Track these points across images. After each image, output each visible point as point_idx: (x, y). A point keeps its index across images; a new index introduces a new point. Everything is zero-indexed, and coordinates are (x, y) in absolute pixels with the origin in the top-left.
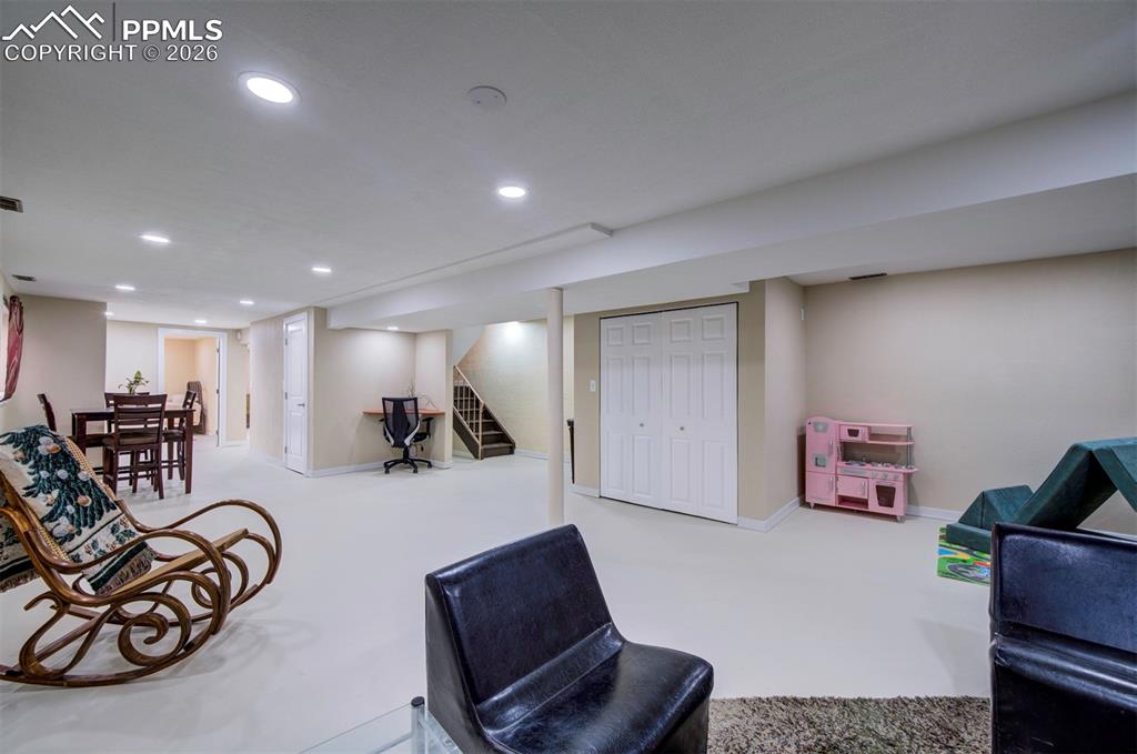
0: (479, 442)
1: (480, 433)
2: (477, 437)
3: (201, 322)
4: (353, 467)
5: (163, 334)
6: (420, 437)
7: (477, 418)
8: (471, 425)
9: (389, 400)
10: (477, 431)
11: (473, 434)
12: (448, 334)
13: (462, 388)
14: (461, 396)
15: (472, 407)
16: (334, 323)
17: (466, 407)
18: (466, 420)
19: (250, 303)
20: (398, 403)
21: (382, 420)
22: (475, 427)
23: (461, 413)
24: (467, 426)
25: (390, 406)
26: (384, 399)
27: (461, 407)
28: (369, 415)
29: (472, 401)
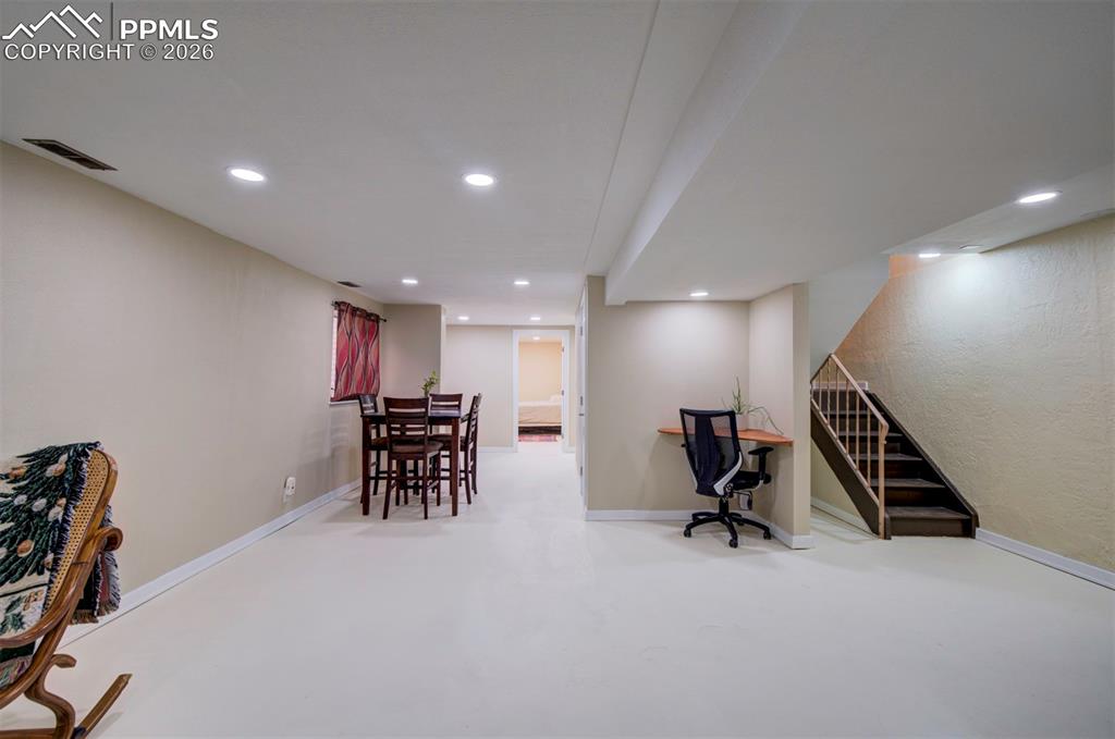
0: (880, 501)
1: (882, 483)
2: (876, 489)
3: (536, 319)
4: (645, 514)
5: (518, 336)
6: (744, 481)
7: (875, 451)
8: (863, 465)
9: (690, 413)
10: (875, 476)
11: (866, 483)
12: (798, 293)
13: (843, 394)
14: (843, 407)
15: (863, 428)
16: (613, 295)
17: (852, 428)
18: (852, 452)
19: (525, 283)
20: (703, 419)
21: (683, 446)
22: (870, 469)
23: (842, 439)
24: (855, 466)
25: (691, 421)
26: (683, 412)
27: (842, 428)
28: (667, 434)
29: (863, 417)
